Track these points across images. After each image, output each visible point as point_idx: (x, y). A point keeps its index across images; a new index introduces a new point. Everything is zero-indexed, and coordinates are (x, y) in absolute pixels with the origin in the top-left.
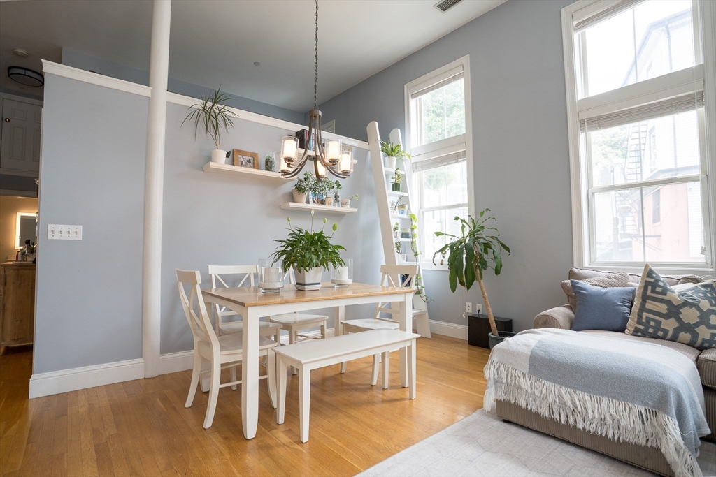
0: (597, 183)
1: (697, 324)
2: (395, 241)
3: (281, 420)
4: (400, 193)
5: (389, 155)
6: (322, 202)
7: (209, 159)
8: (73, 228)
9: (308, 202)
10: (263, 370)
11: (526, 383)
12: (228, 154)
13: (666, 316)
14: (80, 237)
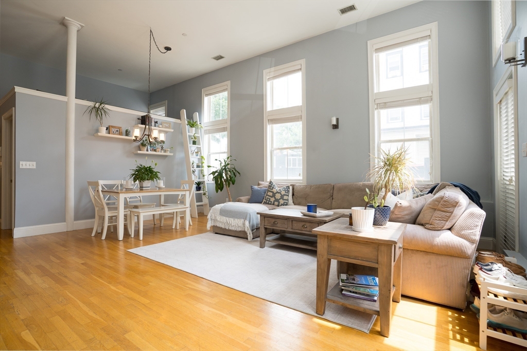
0: (275, 146)
1: (280, 199)
2: (192, 169)
3: (133, 236)
4: (196, 146)
5: (191, 127)
6: (155, 150)
7: (97, 131)
8: (31, 163)
9: (147, 150)
10: (126, 220)
11: (219, 218)
12: (107, 129)
13: (272, 197)
14: (35, 167)
